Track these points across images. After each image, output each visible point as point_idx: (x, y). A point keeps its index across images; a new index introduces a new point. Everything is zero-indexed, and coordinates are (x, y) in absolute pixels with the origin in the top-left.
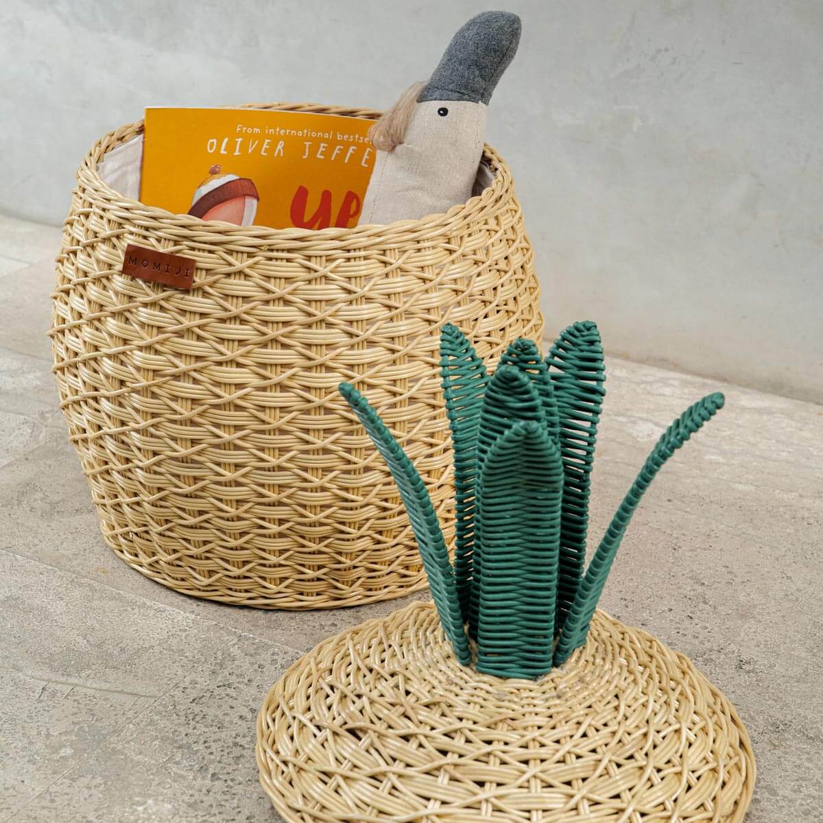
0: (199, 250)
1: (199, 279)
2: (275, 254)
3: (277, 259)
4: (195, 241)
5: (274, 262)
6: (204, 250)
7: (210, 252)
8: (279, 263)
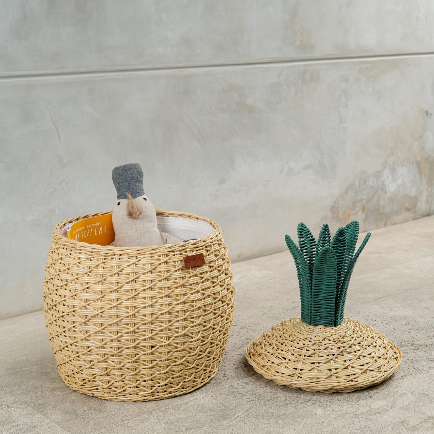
0: (200, 250)
4: (198, 247)
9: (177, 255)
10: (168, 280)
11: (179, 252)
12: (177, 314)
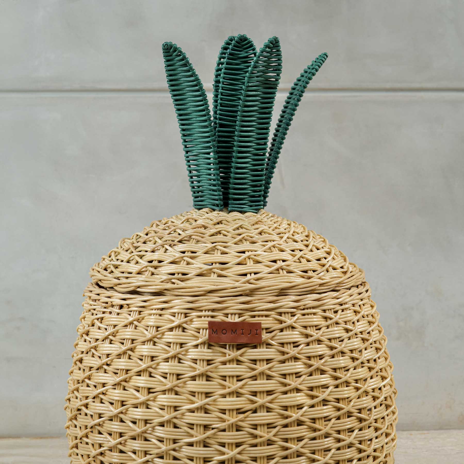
1: (265, 336)
2: (306, 311)
3: (308, 314)
4: (255, 311)
5: (306, 316)
6: (262, 316)
7: (266, 316)
8: (310, 316)
9: (206, 317)
10: (181, 361)
11: (210, 313)
12: (190, 431)
